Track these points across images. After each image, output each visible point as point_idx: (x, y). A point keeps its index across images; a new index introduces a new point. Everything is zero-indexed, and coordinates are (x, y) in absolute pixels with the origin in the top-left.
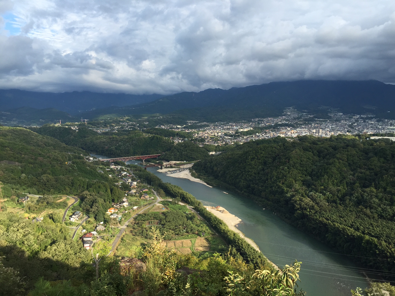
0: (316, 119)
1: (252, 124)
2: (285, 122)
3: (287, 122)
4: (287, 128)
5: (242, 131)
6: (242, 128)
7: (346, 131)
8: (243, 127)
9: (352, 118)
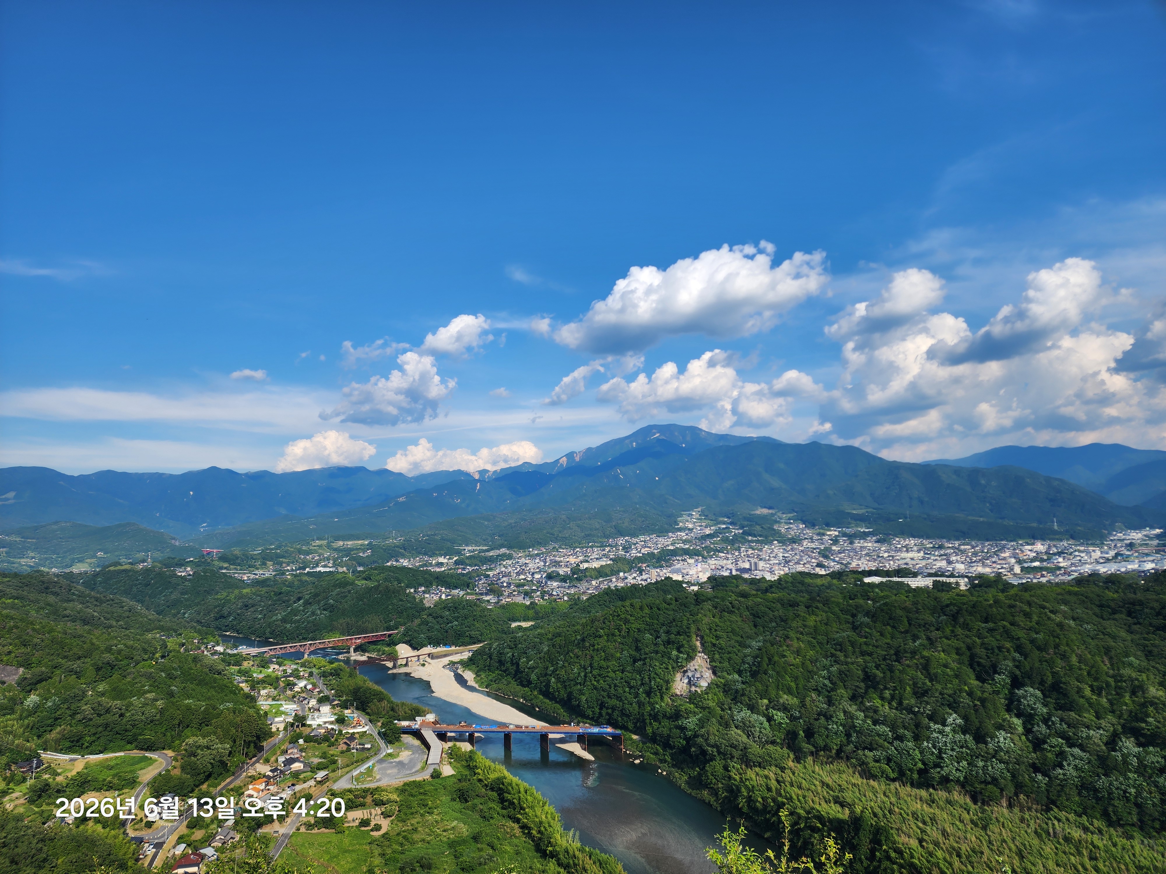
0: (750, 538)
1: (609, 551)
2: (682, 545)
3: (687, 546)
4: (688, 560)
5: (587, 568)
6: (587, 561)
7: (815, 564)
8: (591, 559)
9: (824, 534)
